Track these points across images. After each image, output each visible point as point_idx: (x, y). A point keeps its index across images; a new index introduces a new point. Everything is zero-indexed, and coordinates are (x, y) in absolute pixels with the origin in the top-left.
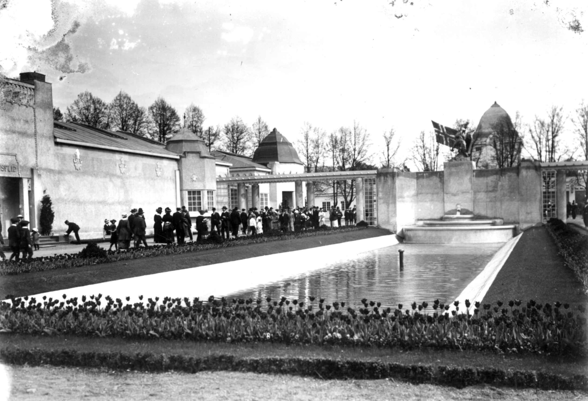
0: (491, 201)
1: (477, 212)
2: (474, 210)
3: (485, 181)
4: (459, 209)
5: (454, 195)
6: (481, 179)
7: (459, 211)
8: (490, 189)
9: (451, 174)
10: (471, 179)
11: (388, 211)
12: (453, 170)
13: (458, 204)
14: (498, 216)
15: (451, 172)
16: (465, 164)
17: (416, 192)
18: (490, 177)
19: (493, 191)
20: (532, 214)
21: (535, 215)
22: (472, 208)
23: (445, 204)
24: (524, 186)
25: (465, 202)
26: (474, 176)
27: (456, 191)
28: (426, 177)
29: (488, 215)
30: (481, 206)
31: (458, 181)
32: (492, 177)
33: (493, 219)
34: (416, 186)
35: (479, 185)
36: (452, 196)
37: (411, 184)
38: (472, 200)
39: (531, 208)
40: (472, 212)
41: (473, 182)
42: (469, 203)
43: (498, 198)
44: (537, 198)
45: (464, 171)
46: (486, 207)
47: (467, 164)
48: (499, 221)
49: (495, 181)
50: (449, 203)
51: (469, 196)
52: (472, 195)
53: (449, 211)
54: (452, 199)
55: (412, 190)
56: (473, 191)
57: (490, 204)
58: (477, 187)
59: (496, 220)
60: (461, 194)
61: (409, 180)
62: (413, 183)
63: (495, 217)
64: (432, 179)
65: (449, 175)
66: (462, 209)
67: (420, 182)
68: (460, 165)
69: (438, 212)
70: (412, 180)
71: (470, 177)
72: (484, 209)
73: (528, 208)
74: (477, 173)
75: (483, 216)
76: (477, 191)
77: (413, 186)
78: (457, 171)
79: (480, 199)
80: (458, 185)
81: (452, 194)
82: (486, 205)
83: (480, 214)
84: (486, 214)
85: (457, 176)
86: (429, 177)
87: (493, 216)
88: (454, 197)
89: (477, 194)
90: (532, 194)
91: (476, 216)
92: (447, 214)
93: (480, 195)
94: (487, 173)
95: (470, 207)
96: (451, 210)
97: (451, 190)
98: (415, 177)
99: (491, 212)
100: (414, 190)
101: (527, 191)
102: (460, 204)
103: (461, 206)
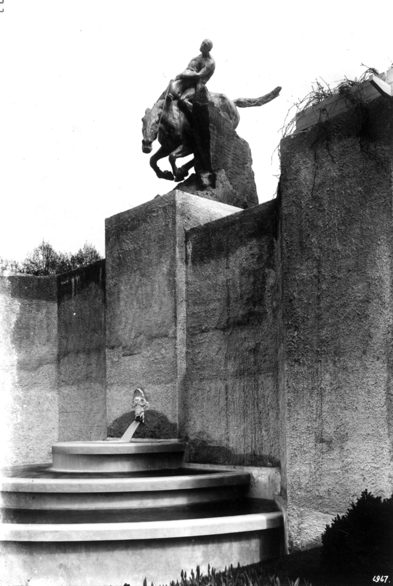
0: (240, 374)
1: (196, 426)
2: (185, 419)
3: (221, 279)
5: (130, 351)
6: (210, 268)
7: (138, 420)
8: (240, 313)
9: (121, 264)
10: (172, 274)
12: (128, 244)
14: (265, 452)
15: (121, 255)
16: (158, 211)
17: (55, 350)
18: (238, 253)
19: (248, 321)
20: (349, 445)
21: (363, 457)
22: (175, 407)
23: (108, 391)
24: (306, 260)
25: (157, 382)
26: (190, 261)
27: (133, 335)
28: (75, 291)
29: (231, 445)
30: (209, 400)
31: (140, 289)
32: (243, 249)
33: (248, 463)
34: (56, 326)
35: (203, 300)
36: (124, 355)
37: (35, 321)
38: (176, 372)
39: (342, 405)
40: (176, 424)
41: (184, 288)
42: (168, 383)
43: (267, 357)
44: (372, 330)
45: (154, 243)
46: (226, 405)
47: (160, 208)
48: (267, 477)
49: (256, 267)
50: (115, 387)
51: (167, 351)
52: (175, 345)
53: (116, 420)
54: (123, 367)
55: (37, 341)
56: (179, 326)
57: (239, 386)
58: (198, 310)
59: (253, 473)
60: (147, 345)
61: (27, 306)
62: (43, 315)
63: (255, 455)
64: (87, 293)
65: (116, 269)
66: (147, 413)
67: (63, 311)
68: (145, 221)
69: (100, 424)
70: (38, 306)
71: (171, 266)
72: (220, 413)
73: (325, 407)
74: (198, 243)
75: (215, 447)
76: (197, 328)
77: (45, 327)
78: (136, 246)
79: (205, 365)
80: (138, 309)
81: (124, 348)
82: (226, 393)
83: (208, 437)
84: (227, 440)
85: (135, 269)
86: (82, 287)
87: (250, 451)
88: (128, 361)
89: (196, 341)
90: (344, 305)
91: (193, 443)
92: (112, 435)
93: (207, 344)
94: (229, 234)
95: (169, 402)
96: (122, 418)
97: (120, 331)
98: (55, 295)
99: (242, 427)
100: (48, 340)
101: (319, 289)
102: (144, 392)
103: (145, 400)
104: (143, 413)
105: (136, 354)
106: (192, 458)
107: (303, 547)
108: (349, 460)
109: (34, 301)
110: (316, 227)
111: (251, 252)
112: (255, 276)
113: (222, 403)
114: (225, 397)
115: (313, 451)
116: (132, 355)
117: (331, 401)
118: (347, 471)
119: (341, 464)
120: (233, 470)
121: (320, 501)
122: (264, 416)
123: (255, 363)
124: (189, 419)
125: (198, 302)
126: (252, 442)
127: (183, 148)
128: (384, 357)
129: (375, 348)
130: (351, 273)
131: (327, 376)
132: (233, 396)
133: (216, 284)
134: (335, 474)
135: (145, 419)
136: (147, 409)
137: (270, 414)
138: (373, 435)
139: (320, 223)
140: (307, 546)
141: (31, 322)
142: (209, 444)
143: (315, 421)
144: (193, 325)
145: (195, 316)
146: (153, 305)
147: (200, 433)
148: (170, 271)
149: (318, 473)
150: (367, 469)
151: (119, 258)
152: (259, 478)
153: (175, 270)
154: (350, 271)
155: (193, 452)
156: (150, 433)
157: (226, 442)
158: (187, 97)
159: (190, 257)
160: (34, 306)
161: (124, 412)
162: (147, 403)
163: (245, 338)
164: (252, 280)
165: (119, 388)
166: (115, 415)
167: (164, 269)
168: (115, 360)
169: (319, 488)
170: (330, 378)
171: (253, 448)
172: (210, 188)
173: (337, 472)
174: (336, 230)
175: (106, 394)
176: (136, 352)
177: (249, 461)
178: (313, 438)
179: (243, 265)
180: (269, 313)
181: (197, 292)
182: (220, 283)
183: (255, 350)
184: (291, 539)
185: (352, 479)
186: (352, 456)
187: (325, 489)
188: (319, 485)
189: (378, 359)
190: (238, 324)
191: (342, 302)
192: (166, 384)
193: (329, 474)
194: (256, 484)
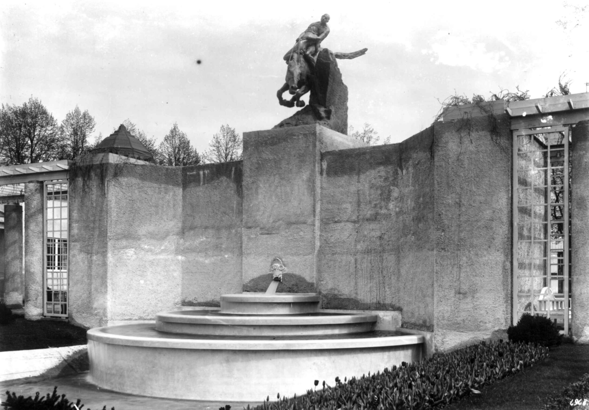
0: (368, 252)
1: (328, 285)
2: (320, 280)
3: (353, 189)
4: (278, 274)
5: (268, 232)
6: (343, 180)
7: (277, 279)
8: (368, 212)
9: (260, 168)
10: (311, 181)
11: (90, 276)
12: (267, 154)
13: (275, 260)
14: (388, 301)
15: (260, 162)
16: (298, 136)
17: (180, 225)
18: (368, 173)
19: (376, 218)
20: (478, 295)
21: (487, 301)
22: (313, 271)
23: (244, 258)
24: (451, 194)
25: (295, 254)
26: (324, 173)
27: (271, 220)
28: (204, 181)
29: (359, 297)
30: (340, 267)
31: (279, 188)
32: (373, 172)
33: (373, 309)
34: (181, 206)
35: (336, 201)
36: (262, 234)
37: (163, 201)
38: (314, 249)
39: (474, 274)
40: (314, 283)
41: (320, 192)
42: (306, 255)
43: (390, 242)
44: (495, 236)
45: (294, 158)
46: (356, 271)
47: (301, 134)
48: (390, 317)
49: (383, 184)
50: (252, 256)
51: (306, 234)
52: (314, 230)
53: (253, 280)
54: (260, 242)
55: (165, 217)
56: (317, 218)
57: (367, 259)
58: (331, 208)
59: (380, 315)
60: (286, 229)
61: (157, 189)
62: (170, 197)
63: (379, 303)
64: (218, 184)
65: (255, 171)
66: (284, 275)
67: (190, 195)
68: (284, 140)
69: (230, 282)
70: (166, 189)
71: (311, 176)
72: (350, 276)
73: (462, 275)
74: (333, 162)
75: (345, 298)
76: (331, 220)
77: (172, 206)
78: (276, 157)
79: (337, 245)
80: (276, 202)
81: (261, 229)
82: (356, 264)
83: (339, 292)
84: (355, 294)
85: (275, 173)
86: (212, 179)
87: (375, 301)
88: (266, 238)
89: (329, 228)
90: (477, 221)
91: (325, 296)
92: (248, 290)
93: (339, 231)
94: (360, 160)
95: (307, 268)
96: (259, 278)
97: (258, 216)
98: (180, 182)
99: (369, 286)
100: (174, 217)
101: (460, 211)
102: (282, 260)
103: (283, 266)
104: (281, 275)
105: (274, 234)
106: (324, 306)
107: (445, 351)
108: (478, 303)
109: (163, 186)
110: (459, 176)
111: (379, 174)
112: (382, 190)
113: (352, 270)
114: (355, 266)
115: (453, 299)
116: (271, 234)
117: (466, 272)
118: (476, 309)
119: (472, 305)
120: (363, 313)
121: (458, 326)
122: (387, 279)
123: (381, 245)
124: (322, 279)
125: (331, 202)
126: (377, 295)
127: (305, 88)
128: (502, 250)
129: (497, 245)
130: (482, 204)
131: (464, 258)
132: (361, 265)
133: (349, 192)
134: (468, 311)
135: (282, 279)
136: (285, 272)
137: (392, 278)
138: (494, 290)
139: (462, 174)
140: (447, 351)
141: (161, 202)
142: (340, 297)
143: (455, 282)
144: (327, 217)
145: (329, 211)
146: (292, 201)
147: (332, 289)
148: (310, 179)
149: (456, 310)
150: (489, 308)
151: (258, 164)
152: (385, 318)
153: (315, 179)
154: (481, 203)
155: (325, 302)
156: (288, 289)
157: (354, 295)
158: (311, 53)
159: (325, 171)
160: (163, 189)
161: (261, 274)
162: (286, 268)
163: (373, 229)
164: (379, 192)
165: (256, 256)
166: (252, 276)
167: (304, 177)
168: (252, 236)
169: (457, 318)
170: (466, 259)
171: (378, 299)
172: (326, 119)
173: (470, 309)
174: (473, 180)
175: (242, 260)
176: (274, 232)
177: (375, 307)
178: (453, 291)
179: (372, 182)
180: (393, 215)
181: (331, 195)
182: (352, 191)
183: (380, 237)
184: (437, 348)
185: (480, 313)
186: (480, 301)
187: (462, 319)
188: (457, 317)
189: (498, 251)
190: (367, 220)
191: (475, 219)
192: (304, 256)
193: (464, 311)
194: (382, 322)
